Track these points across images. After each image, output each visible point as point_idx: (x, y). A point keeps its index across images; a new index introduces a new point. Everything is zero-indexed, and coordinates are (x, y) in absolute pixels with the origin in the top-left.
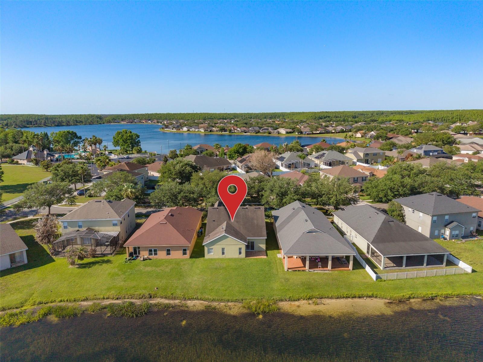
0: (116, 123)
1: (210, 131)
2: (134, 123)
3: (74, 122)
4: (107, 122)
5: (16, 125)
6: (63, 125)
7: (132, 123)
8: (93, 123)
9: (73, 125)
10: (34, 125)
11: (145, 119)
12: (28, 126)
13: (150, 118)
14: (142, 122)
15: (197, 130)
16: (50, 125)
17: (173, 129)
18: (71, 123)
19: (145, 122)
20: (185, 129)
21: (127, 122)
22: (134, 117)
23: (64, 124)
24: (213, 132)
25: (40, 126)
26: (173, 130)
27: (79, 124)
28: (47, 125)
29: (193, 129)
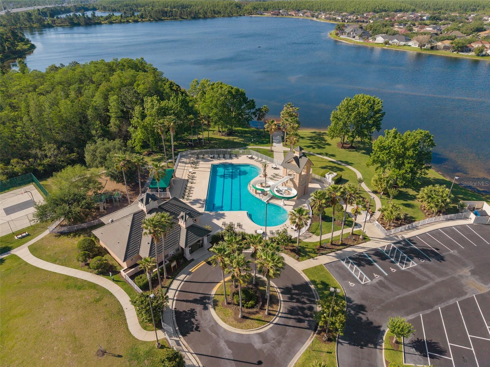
0: (258, 14)
1: (432, 48)
2: (281, 16)
3: (212, 13)
4: (248, 13)
5: (151, 16)
6: (200, 18)
7: (278, 15)
8: (232, 15)
9: (211, 18)
10: (169, 17)
11: (292, 8)
12: (163, 18)
13: (298, 8)
14: (290, 15)
15: (402, 43)
16: (186, 17)
17: (354, 37)
18: (209, 15)
19: (294, 15)
20: (380, 39)
21: (272, 14)
22: (279, 5)
23: (201, 16)
24: (437, 50)
25: (175, 19)
26: (353, 39)
27: (217, 16)
28: (183, 16)
29: (396, 40)
